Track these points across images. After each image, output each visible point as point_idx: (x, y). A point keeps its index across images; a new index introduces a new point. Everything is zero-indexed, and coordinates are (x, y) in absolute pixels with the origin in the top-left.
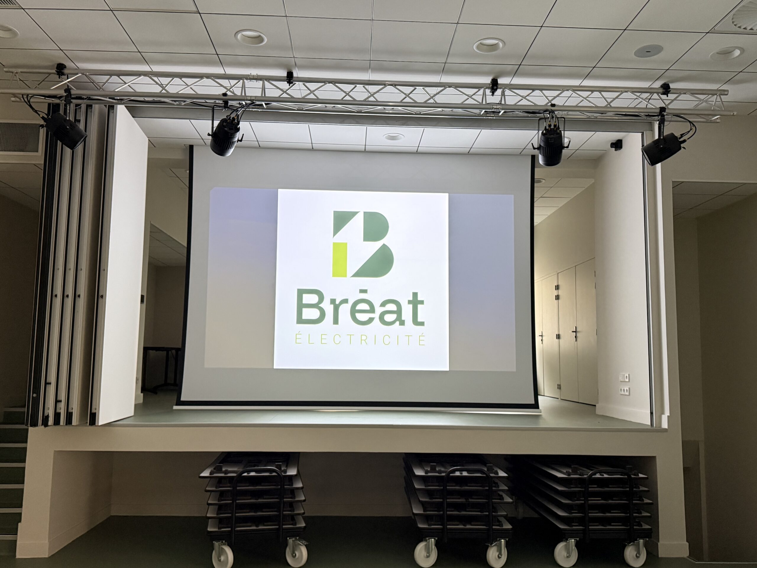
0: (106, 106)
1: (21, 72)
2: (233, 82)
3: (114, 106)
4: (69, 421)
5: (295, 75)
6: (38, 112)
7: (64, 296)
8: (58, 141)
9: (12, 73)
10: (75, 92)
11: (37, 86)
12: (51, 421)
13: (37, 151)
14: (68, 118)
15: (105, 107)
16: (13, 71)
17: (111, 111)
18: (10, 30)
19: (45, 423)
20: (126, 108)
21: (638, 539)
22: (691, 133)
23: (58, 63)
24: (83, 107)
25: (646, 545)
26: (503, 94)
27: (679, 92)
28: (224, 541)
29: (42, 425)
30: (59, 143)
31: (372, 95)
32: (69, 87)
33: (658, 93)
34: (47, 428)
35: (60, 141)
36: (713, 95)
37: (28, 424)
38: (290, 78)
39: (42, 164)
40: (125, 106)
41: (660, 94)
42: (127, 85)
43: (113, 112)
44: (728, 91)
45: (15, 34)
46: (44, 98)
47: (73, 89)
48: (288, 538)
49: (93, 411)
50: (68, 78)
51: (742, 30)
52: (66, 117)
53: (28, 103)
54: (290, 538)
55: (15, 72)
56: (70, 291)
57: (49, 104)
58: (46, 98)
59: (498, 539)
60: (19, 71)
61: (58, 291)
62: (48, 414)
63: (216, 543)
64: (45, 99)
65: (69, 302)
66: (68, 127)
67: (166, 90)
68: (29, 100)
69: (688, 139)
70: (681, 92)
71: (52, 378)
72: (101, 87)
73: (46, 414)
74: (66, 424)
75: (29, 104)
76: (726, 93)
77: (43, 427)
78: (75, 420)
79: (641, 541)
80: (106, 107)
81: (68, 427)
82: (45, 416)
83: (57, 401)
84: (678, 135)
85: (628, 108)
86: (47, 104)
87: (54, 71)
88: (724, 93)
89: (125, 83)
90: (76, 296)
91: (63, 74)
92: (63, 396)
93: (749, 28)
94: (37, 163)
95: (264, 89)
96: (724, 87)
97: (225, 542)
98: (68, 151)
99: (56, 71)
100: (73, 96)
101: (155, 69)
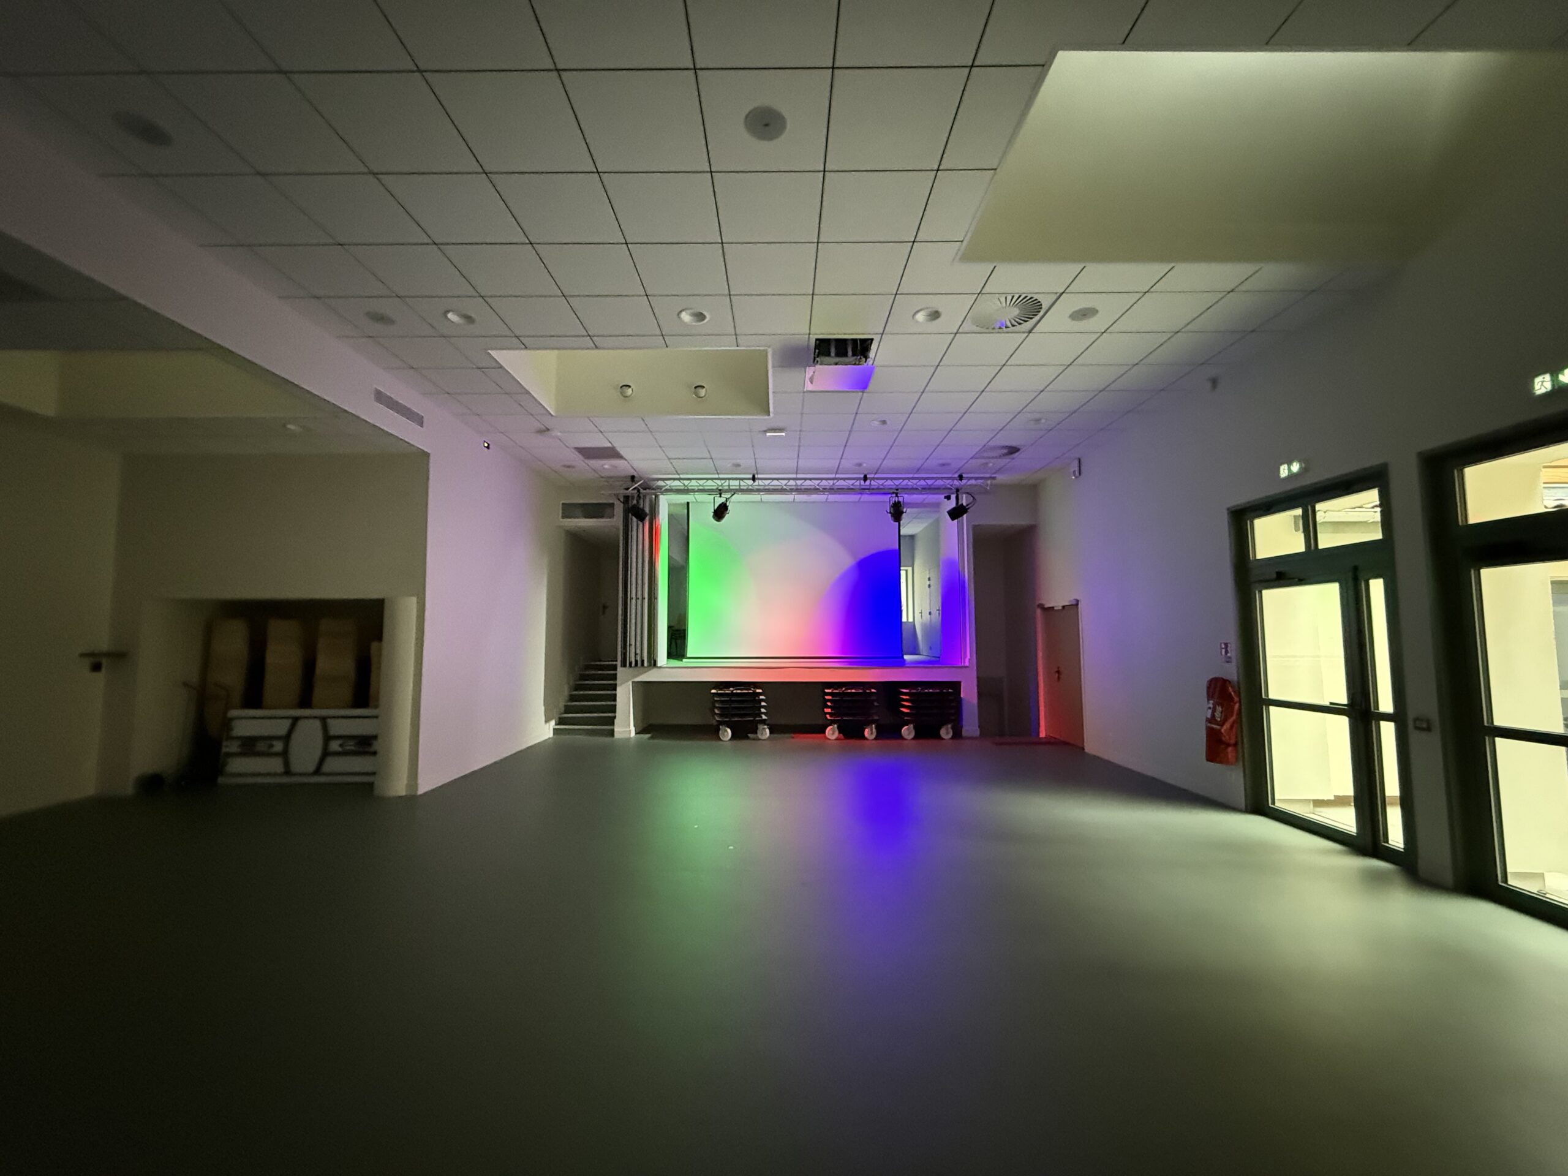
2: (723, 481)
3: (661, 492)
4: (643, 664)
5: (756, 476)
7: (637, 599)
12: (633, 664)
13: (617, 521)
15: (656, 494)
17: (659, 495)
19: (630, 666)
21: (949, 723)
23: (633, 476)
25: (953, 728)
26: (871, 482)
27: (968, 478)
28: (726, 725)
29: (628, 667)
32: (639, 489)
33: (957, 480)
34: (630, 668)
36: (988, 480)
38: (754, 479)
39: (621, 527)
42: (663, 483)
43: (661, 495)
47: (641, 490)
49: (655, 659)
50: (637, 482)
54: (759, 725)
56: (639, 595)
58: (625, 493)
59: (871, 725)
61: (634, 596)
62: (631, 661)
63: (721, 726)
65: (639, 602)
67: (687, 487)
69: (973, 505)
70: (970, 479)
71: (633, 643)
72: (654, 485)
74: (641, 666)
76: (996, 478)
78: (646, 664)
79: (951, 725)
81: (641, 668)
82: (629, 662)
83: (636, 654)
84: (967, 503)
86: (625, 496)
87: (630, 480)
88: (994, 478)
89: (666, 482)
90: (643, 598)
91: (634, 481)
92: (638, 651)
94: (615, 525)
99: (632, 479)
101: (682, 476)
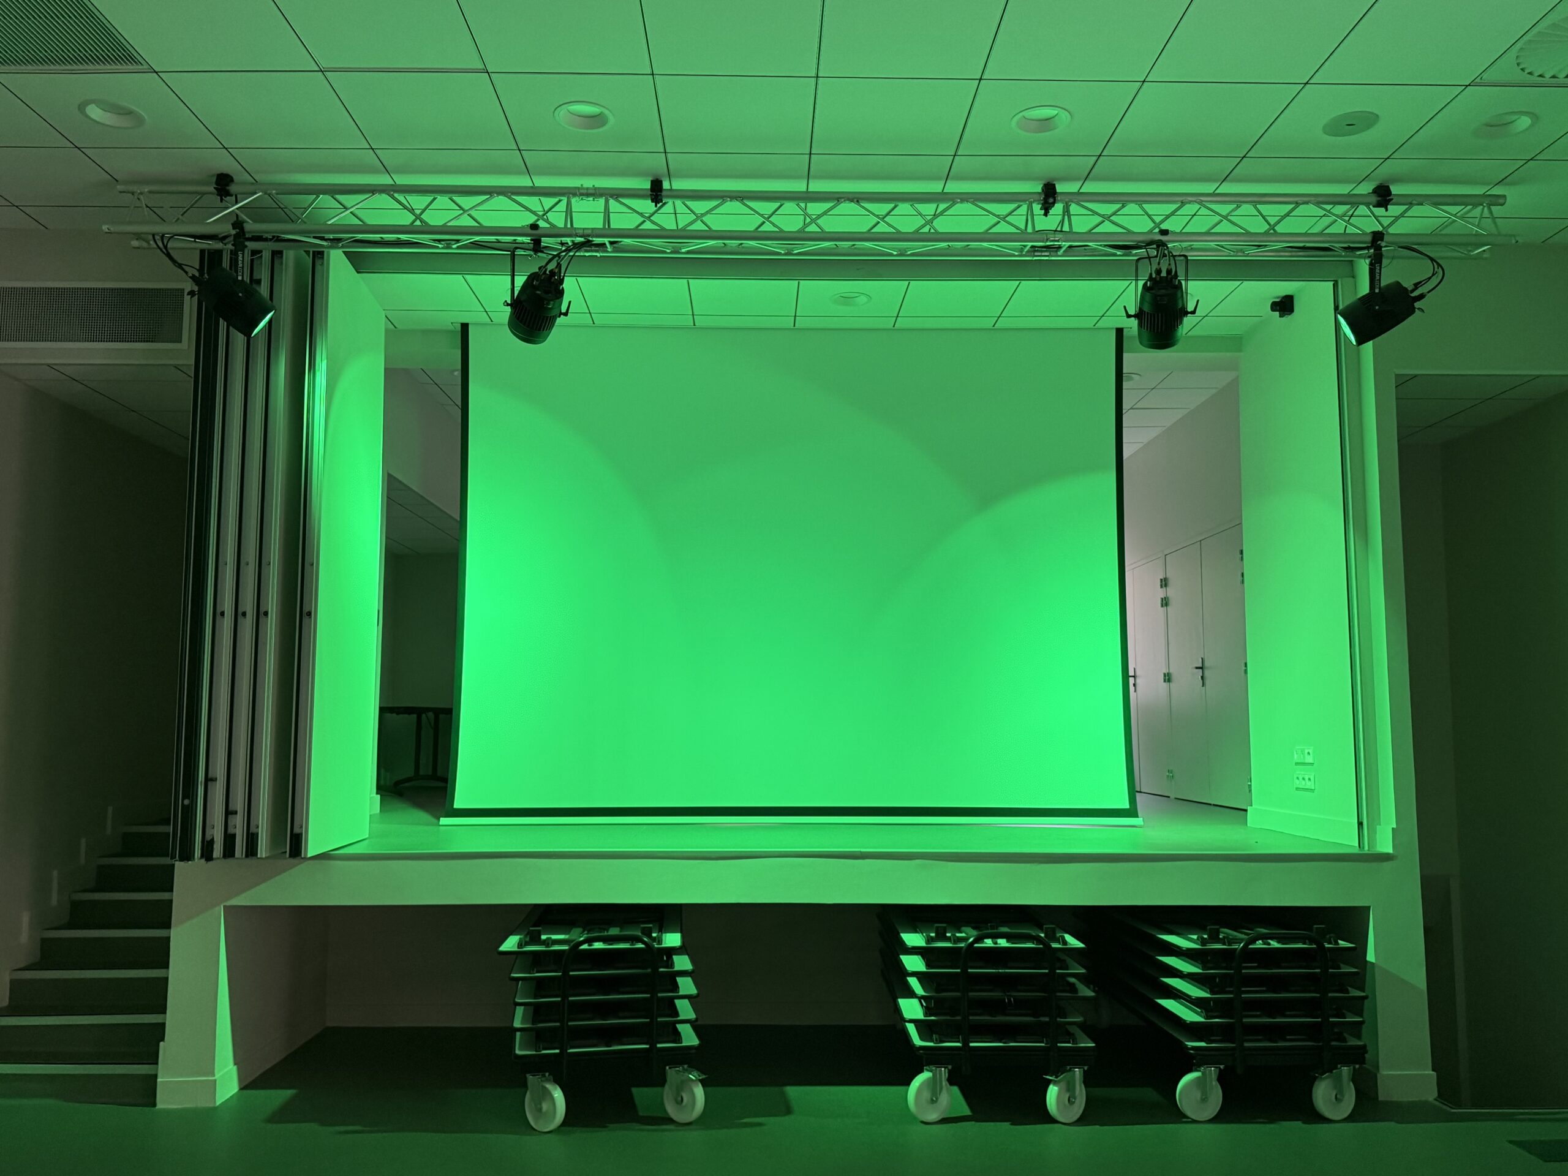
0: (307, 252)
1: (150, 192)
2: (548, 202)
3: (323, 252)
4: (251, 850)
5: (666, 185)
6: (184, 266)
7: (238, 614)
8: (221, 319)
9: (133, 194)
10: (250, 226)
11: (181, 217)
12: (218, 850)
13: (180, 341)
14: (240, 278)
15: (307, 257)
16: (135, 190)
17: (318, 262)
18: (129, 113)
19: (207, 855)
20: (345, 255)
21: (1339, 1066)
22: (1435, 281)
23: (219, 172)
24: (266, 256)
25: (1354, 1080)
26: (1066, 211)
27: (1410, 200)
28: (547, 1074)
29: (202, 856)
30: (223, 324)
31: (813, 221)
32: (240, 219)
33: (1367, 205)
34: (210, 863)
35: (225, 319)
36: (1475, 206)
37: (175, 857)
38: (656, 193)
39: (192, 365)
40: (344, 252)
41: (1371, 207)
42: (348, 212)
43: (322, 264)
44: (1504, 196)
45: (139, 121)
46: (193, 240)
47: (248, 222)
48: (667, 1068)
49: (296, 830)
50: (237, 202)
51: (1534, 79)
52: (237, 276)
53: (164, 250)
54: (670, 1068)
55: (139, 192)
56: (248, 604)
57: (202, 252)
58: (197, 240)
59: (1068, 1067)
60: (146, 190)
61: (227, 605)
62: (212, 837)
63: (531, 1077)
64: (195, 241)
65: (247, 626)
66: (240, 295)
67: (422, 221)
68: (165, 244)
69: (1429, 292)
70: (1414, 202)
71: (219, 770)
72: (300, 216)
73: (208, 838)
74: (247, 856)
75: (165, 252)
76: (1501, 201)
77: (203, 861)
78: (263, 850)
79: (1345, 1070)
80: (309, 256)
81: (250, 861)
82: (207, 842)
83: (229, 813)
84: (1408, 284)
85: (1306, 234)
86: (198, 252)
87: (211, 189)
88: (1499, 200)
89: (346, 208)
90: (260, 614)
91: (228, 194)
92: (239, 803)
93: (1548, 76)
94: (181, 362)
95: (607, 212)
96: (1497, 191)
97: (549, 1075)
98: (239, 339)
99: (215, 188)
100: (247, 236)
101: (402, 180)
